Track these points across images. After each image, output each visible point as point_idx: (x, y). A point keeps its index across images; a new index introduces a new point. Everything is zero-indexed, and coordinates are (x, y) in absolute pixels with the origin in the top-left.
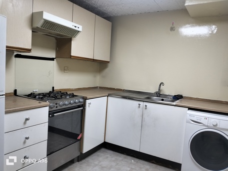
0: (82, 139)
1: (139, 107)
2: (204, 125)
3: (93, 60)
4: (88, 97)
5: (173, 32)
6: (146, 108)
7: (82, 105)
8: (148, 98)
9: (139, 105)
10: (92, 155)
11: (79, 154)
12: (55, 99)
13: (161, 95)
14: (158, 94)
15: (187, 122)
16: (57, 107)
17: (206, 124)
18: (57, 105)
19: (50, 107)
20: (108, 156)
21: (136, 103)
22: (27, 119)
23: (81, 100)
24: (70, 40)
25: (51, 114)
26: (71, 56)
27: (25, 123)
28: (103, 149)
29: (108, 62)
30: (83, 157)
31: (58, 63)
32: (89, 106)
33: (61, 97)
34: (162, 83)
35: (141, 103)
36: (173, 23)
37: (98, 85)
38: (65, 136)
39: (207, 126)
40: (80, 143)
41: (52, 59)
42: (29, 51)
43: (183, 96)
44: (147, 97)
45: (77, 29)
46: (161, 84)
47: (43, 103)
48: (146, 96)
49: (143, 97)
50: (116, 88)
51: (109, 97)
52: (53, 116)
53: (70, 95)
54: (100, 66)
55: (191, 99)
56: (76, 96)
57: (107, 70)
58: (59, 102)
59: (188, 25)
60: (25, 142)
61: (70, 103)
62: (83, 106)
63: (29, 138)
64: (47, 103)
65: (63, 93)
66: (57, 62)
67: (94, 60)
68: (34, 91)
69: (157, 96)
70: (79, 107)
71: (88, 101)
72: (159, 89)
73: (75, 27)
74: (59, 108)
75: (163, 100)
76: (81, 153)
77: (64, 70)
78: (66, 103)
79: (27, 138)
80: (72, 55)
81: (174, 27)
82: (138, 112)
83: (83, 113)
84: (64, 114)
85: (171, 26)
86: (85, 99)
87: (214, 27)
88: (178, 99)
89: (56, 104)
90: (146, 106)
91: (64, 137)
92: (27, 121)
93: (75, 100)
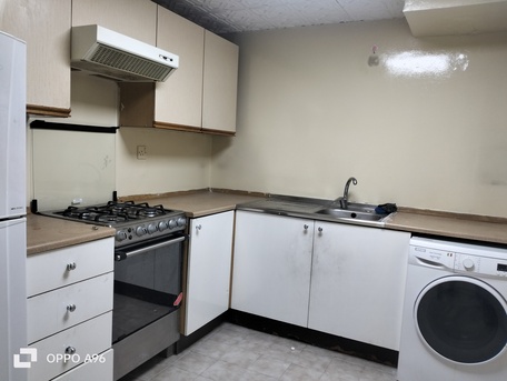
0: (183, 304)
1: (305, 232)
2: (447, 269)
3: (202, 129)
4: (195, 214)
5: (374, 67)
6: (320, 235)
7: (183, 231)
8: (322, 212)
9: (306, 227)
10: (204, 339)
11: (176, 338)
12: (126, 220)
13: (349, 204)
14: (344, 203)
15: (411, 263)
16: (130, 238)
17: (451, 267)
18: (131, 234)
19: (117, 239)
20: (239, 339)
21: (298, 224)
22: (70, 267)
23: (181, 220)
24: (151, 88)
25: (120, 252)
26: (154, 122)
27: (66, 275)
28: (226, 326)
29: (232, 134)
30: (185, 343)
31: (125, 139)
32: (197, 233)
33: (137, 214)
34: (354, 179)
35: (310, 224)
36: (374, 48)
37: (209, 185)
38: (138, 298)
39: (453, 271)
40: (179, 314)
41: (112, 130)
42: (66, 113)
43: (397, 206)
44: (321, 210)
45: (167, 62)
46: (349, 182)
47: (102, 231)
48: (319, 209)
49: (311, 210)
50: (250, 190)
51: (238, 212)
52: (124, 257)
53: (155, 209)
54: (213, 142)
55: (414, 212)
56: (170, 211)
57: (228, 152)
58: (134, 227)
59: (406, 53)
60: (66, 318)
61: (158, 229)
62: (185, 232)
63: (74, 308)
64: (111, 229)
65: (138, 206)
66: (122, 135)
67: (202, 131)
68: (75, 201)
69: (342, 208)
70: (175, 235)
71: (195, 223)
72: (346, 193)
73: (165, 58)
74: (135, 239)
75: (354, 216)
76: (182, 336)
77: (138, 153)
78: (150, 227)
79: (72, 309)
80: (156, 120)
81: (377, 58)
82: (304, 243)
83: (184, 248)
84: (146, 252)
85: (371, 54)
86: (189, 217)
87: (461, 56)
88: (388, 213)
89: (129, 231)
90: (320, 230)
91: (135, 301)
92: (71, 271)
93: (167, 220)
